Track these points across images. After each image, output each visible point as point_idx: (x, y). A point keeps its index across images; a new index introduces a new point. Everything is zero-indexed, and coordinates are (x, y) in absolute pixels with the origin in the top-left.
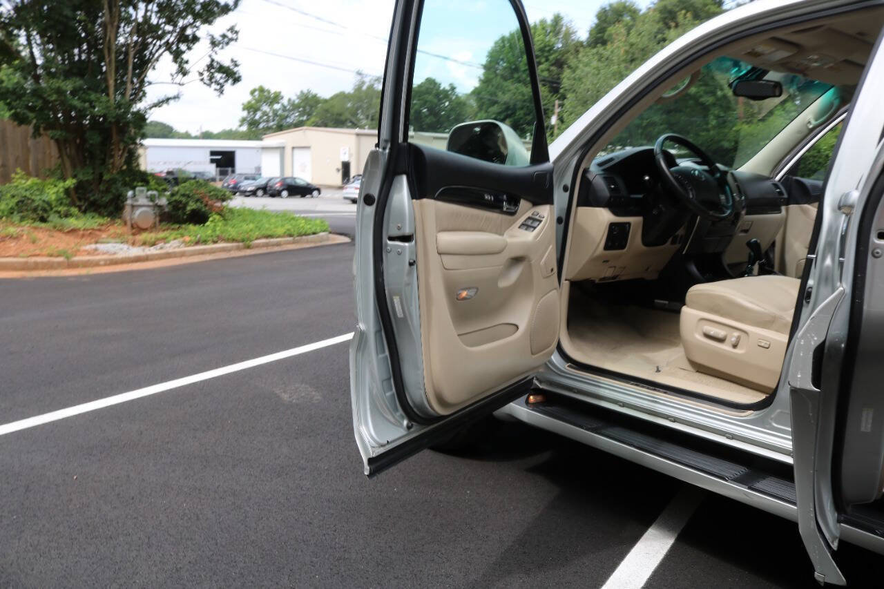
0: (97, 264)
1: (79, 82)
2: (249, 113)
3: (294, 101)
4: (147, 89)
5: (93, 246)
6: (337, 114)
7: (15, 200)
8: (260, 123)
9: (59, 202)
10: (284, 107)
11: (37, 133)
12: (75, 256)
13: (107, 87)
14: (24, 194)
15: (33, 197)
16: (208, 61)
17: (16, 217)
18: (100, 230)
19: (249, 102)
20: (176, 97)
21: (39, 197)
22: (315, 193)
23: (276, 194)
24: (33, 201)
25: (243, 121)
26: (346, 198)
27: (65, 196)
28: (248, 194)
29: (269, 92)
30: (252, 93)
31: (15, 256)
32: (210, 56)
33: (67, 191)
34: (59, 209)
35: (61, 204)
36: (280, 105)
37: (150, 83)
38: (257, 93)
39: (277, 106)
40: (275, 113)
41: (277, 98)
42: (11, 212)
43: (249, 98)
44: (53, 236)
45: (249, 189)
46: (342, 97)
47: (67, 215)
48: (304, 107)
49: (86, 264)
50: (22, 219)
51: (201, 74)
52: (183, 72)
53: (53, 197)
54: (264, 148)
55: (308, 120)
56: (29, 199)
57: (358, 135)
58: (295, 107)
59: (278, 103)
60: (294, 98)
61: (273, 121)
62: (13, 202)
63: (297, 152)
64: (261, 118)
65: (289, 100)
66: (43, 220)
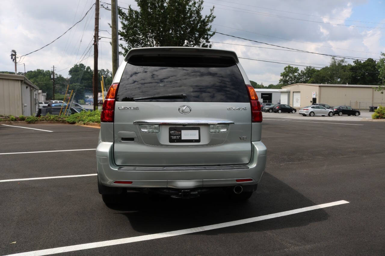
2: (283, 77)
3: (304, 71)
6: (322, 77)
8: (288, 81)
10: (299, 74)
19: (284, 73)
22: (294, 111)
23: (276, 111)
25: (281, 80)
26: (300, 114)
28: (265, 111)
29: (292, 68)
30: (285, 69)
36: (297, 73)
38: (287, 69)
39: (296, 74)
40: (295, 77)
41: (296, 70)
43: (284, 71)
45: (266, 109)
46: (325, 69)
48: (308, 74)
54: (282, 92)
55: (310, 79)
57: (320, 86)
58: (304, 74)
59: (296, 73)
60: (303, 70)
61: (294, 80)
63: (295, 94)
64: (289, 79)
65: (302, 71)
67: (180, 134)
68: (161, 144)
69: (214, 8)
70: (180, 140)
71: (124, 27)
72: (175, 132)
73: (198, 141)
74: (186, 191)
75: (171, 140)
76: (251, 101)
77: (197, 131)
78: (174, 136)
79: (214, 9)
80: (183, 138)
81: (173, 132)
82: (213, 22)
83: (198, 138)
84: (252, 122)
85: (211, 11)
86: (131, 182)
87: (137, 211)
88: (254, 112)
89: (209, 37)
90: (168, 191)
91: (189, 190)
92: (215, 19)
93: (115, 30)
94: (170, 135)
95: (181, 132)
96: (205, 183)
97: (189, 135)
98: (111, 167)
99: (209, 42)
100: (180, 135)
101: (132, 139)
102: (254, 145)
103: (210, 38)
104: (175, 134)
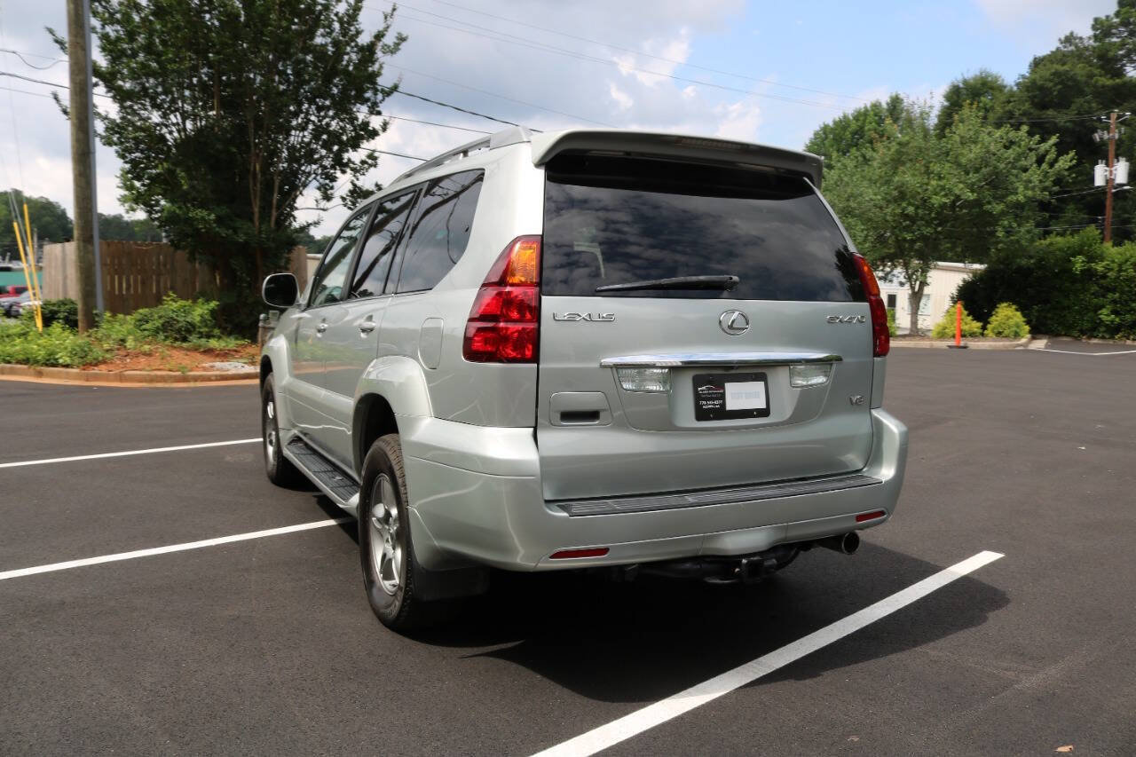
0: (209, 379)
1: (224, 210)
4: (296, 213)
5: (211, 364)
7: (161, 321)
9: (204, 324)
11: (192, 259)
12: (191, 371)
13: (253, 213)
14: (171, 315)
15: (178, 318)
16: (351, 187)
17: (161, 336)
18: (236, 351)
20: (316, 223)
21: (183, 319)
24: (178, 322)
27: (210, 318)
31: (140, 370)
32: (352, 183)
33: (213, 312)
34: (201, 330)
35: (206, 326)
37: (297, 209)
42: (157, 331)
44: (187, 355)
47: (209, 336)
49: (196, 379)
50: (167, 337)
51: (343, 199)
52: (328, 198)
53: (198, 319)
56: (175, 320)
62: (158, 323)
66: (185, 340)
67: (721, 393)
68: (675, 426)
69: (394, 10)
70: (722, 413)
71: (109, 46)
72: (709, 389)
73: (764, 413)
74: (755, 558)
75: (702, 415)
77: (762, 384)
78: (707, 399)
79: (395, 13)
80: (731, 405)
81: (704, 388)
82: (399, 53)
83: (763, 406)
84: (876, 354)
85: (386, 18)
86: (604, 551)
87: (517, 643)
89: (380, 96)
90: (699, 567)
91: (759, 557)
92: (403, 46)
93: (80, 52)
94: (698, 397)
95: (723, 388)
97: (744, 395)
98: (547, 507)
99: (379, 113)
100: (723, 397)
101: (593, 415)
102: (878, 416)
103: (383, 100)
104: (709, 394)
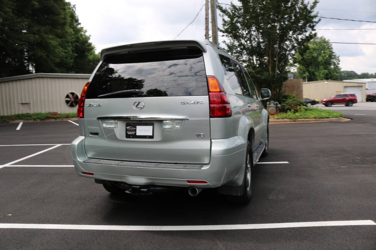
67: (135, 129)
68: (119, 139)
70: (135, 136)
72: (131, 128)
73: (152, 137)
74: (135, 187)
75: (128, 136)
76: (210, 93)
77: (151, 127)
78: (129, 131)
80: (138, 134)
81: (129, 127)
83: (151, 135)
84: (211, 117)
86: (92, 174)
88: (212, 105)
89: (314, 24)
91: (138, 187)
94: (127, 130)
95: (136, 128)
96: (154, 181)
97: (144, 131)
98: (79, 158)
99: (314, 30)
100: (135, 131)
101: (97, 134)
103: (316, 25)
104: (130, 129)
